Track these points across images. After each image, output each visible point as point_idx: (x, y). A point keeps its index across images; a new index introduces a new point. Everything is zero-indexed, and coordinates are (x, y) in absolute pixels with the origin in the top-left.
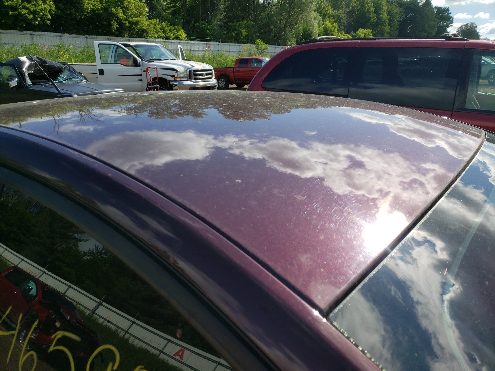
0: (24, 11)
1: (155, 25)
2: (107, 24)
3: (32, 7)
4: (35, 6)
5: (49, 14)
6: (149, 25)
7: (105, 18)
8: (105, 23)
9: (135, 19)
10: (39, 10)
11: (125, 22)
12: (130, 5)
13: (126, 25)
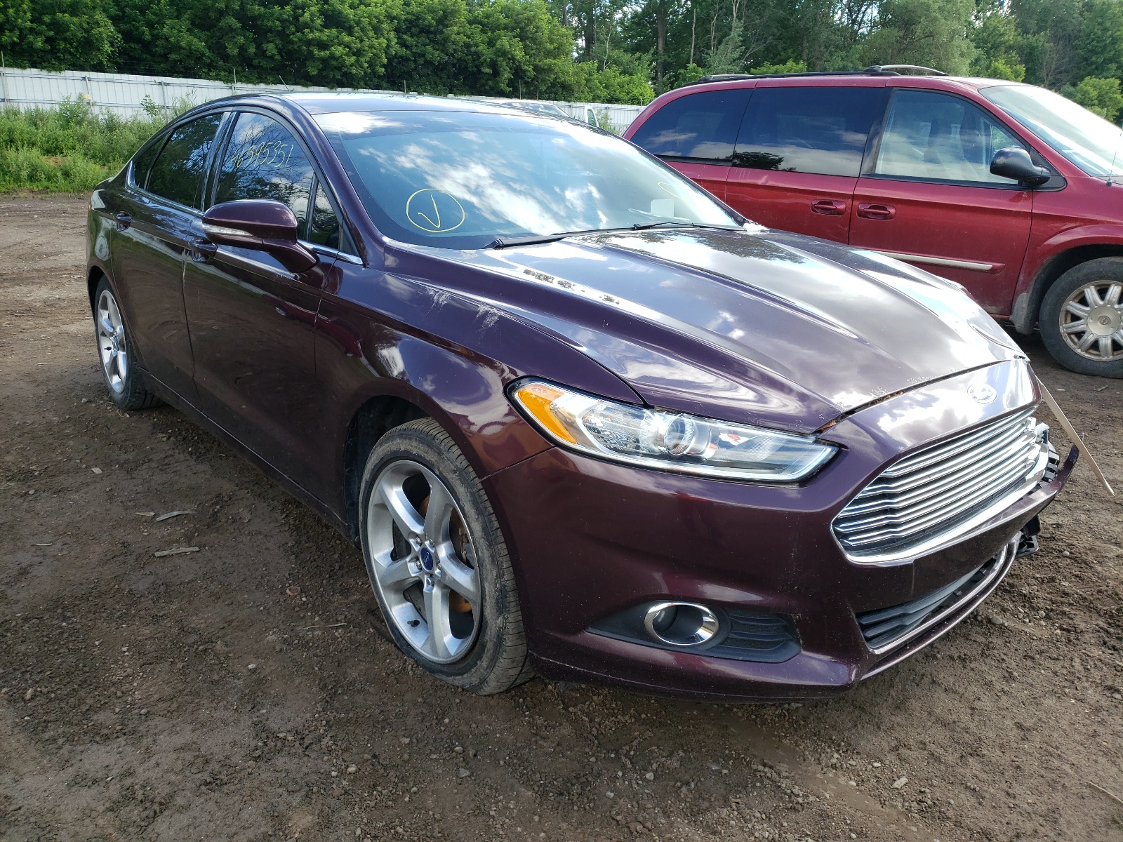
0: (339, 51)
1: (590, 75)
2: (491, 72)
3: (355, 43)
4: (361, 41)
5: (384, 56)
6: (576, 74)
7: (488, 60)
8: (487, 70)
9: (548, 61)
10: (366, 48)
11: (526, 68)
12: (540, 34)
13: (528, 74)
